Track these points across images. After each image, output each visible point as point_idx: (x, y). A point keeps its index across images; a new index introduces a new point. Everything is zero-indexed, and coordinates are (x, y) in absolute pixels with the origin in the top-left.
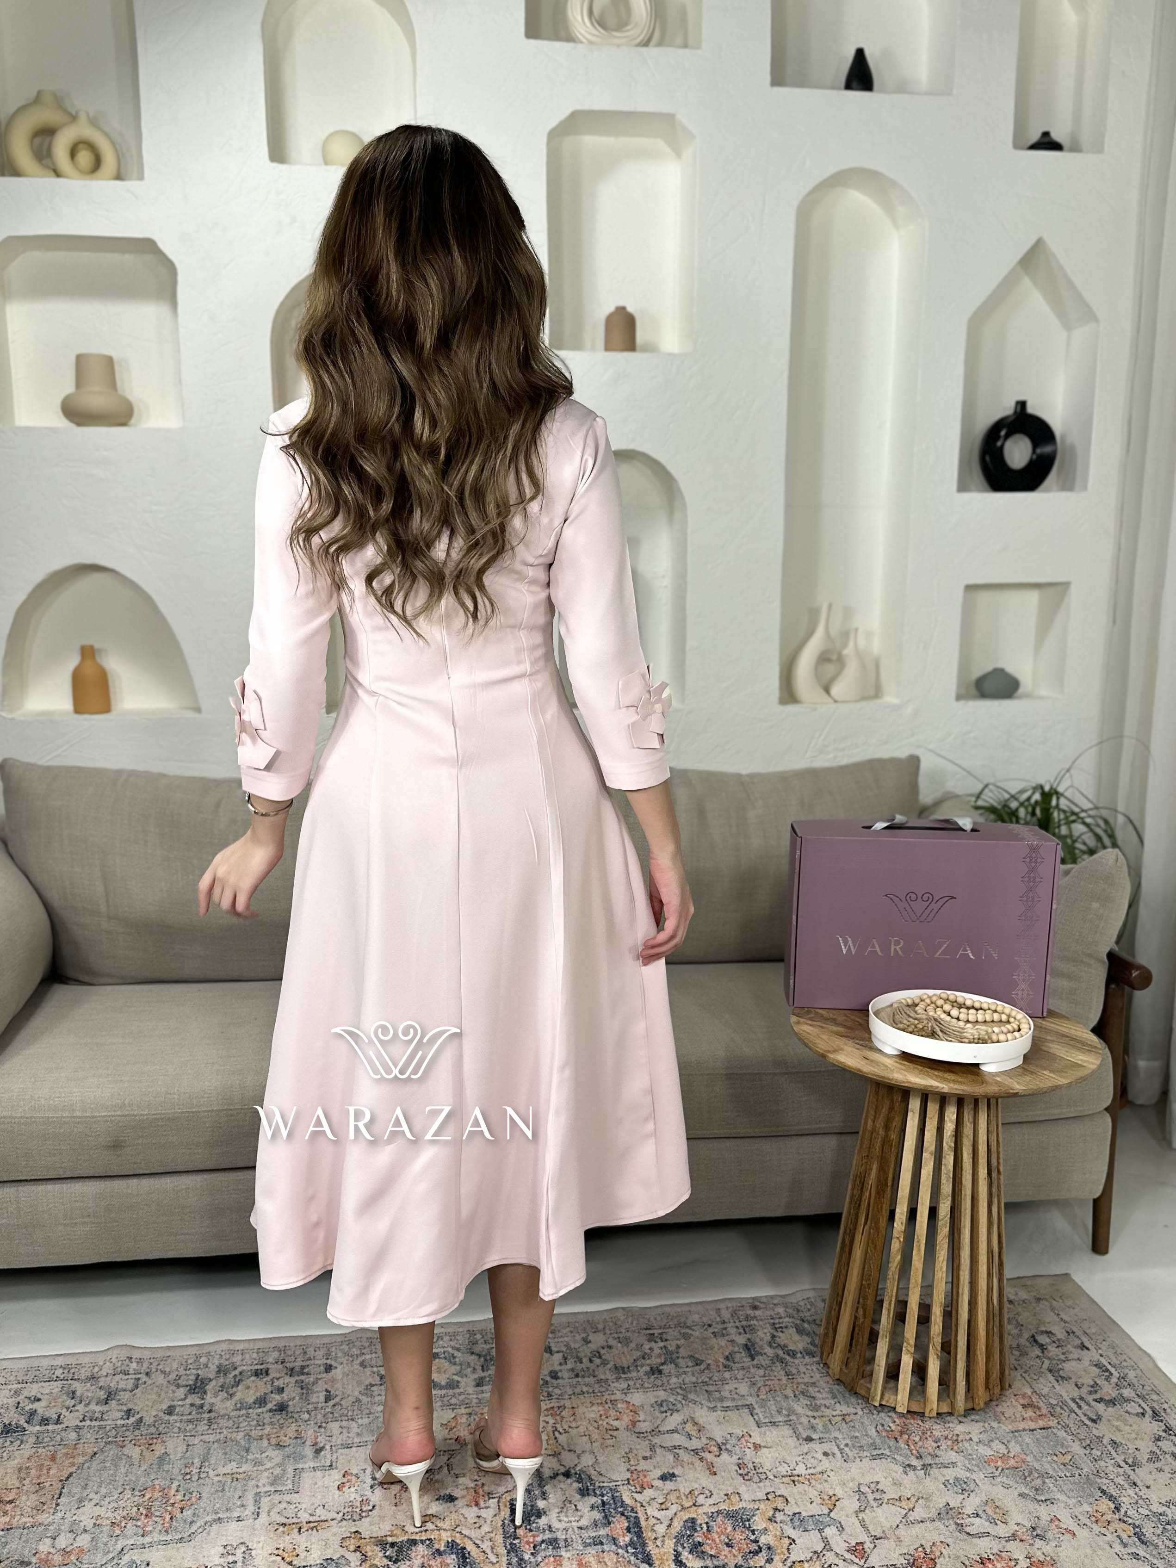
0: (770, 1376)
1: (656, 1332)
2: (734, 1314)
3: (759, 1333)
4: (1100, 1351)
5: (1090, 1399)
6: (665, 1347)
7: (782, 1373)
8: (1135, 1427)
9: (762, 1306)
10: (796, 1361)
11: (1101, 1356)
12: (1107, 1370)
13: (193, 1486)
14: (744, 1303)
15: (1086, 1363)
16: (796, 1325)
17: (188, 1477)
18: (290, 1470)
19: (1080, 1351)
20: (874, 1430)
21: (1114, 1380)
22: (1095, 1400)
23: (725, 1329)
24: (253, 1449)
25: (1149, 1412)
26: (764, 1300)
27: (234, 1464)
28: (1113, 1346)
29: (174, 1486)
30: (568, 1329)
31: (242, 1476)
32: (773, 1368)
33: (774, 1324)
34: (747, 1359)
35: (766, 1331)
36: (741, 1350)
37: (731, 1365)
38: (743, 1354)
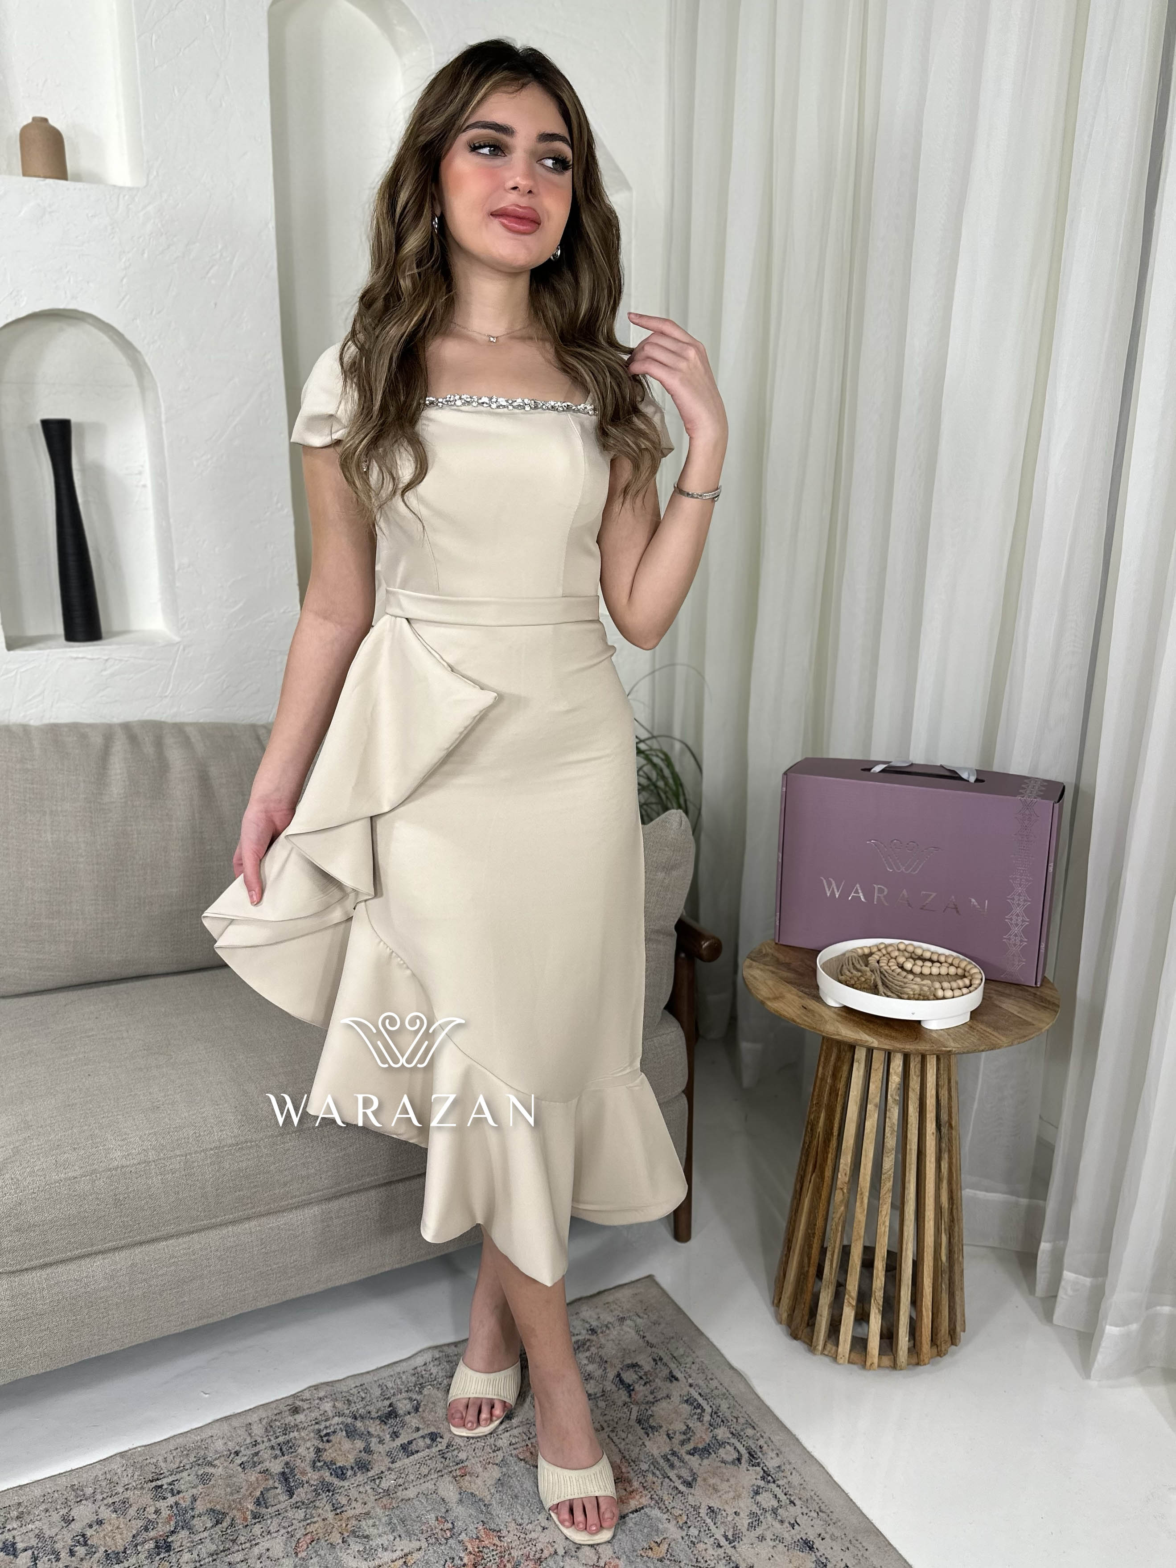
0: (312, 1516)
1: (164, 1482)
2: (269, 1428)
3: (300, 1450)
4: (690, 1381)
5: (682, 1452)
6: (177, 1504)
7: (329, 1507)
8: (733, 1481)
9: (306, 1406)
10: (346, 1484)
11: (691, 1385)
12: (699, 1406)
14: (282, 1407)
15: (676, 1399)
16: (347, 1425)
19: (668, 1384)
21: (707, 1418)
22: (689, 1453)
23: (257, 1454)
25: (745, 1456)
26: (307, 1395)
28: (702, 1370)
30: (43, 1507)
32: (317, 1504)
33: (319, 1431)
34: (283, 1497)
35: (309, 1444)
36: (276, 1485)
37: (263, 1511)
38: (279, 1491)
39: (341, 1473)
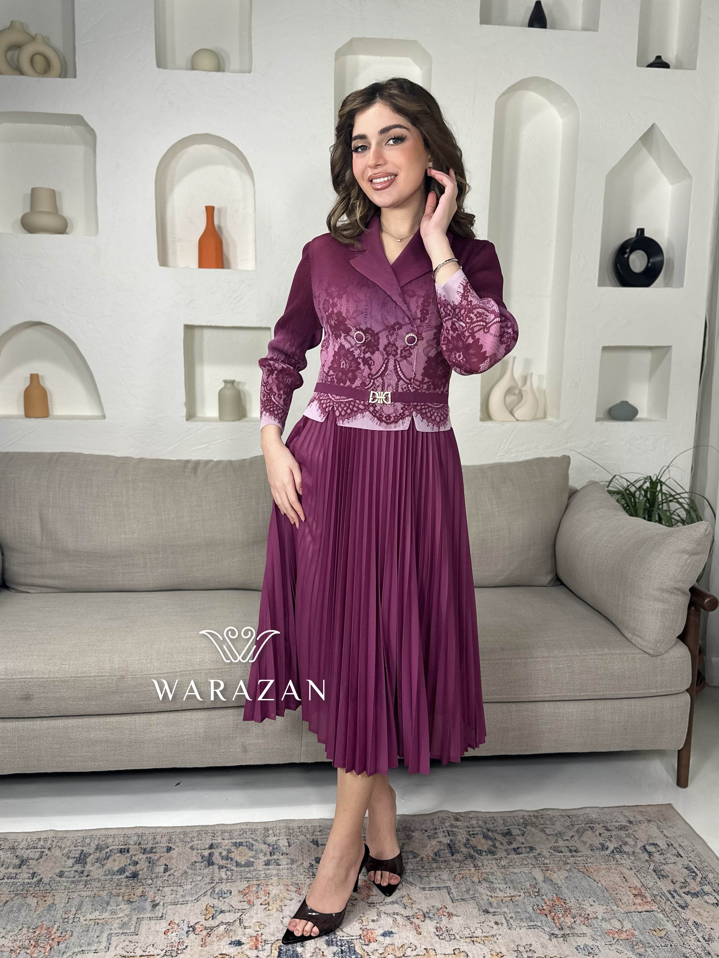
0: (463, 867)
2: (443, 823)
3: (458, 837)
4: (689, 858)
5: (680, 892)
7: (472, 865)
9: (462, 819)
10: (482, 857)
11: (691, 862)
12: (694, 872)
13: (69, 927)
14: (450, 816)
15: (680, 866)
16: (484, 833)
17: (66, 920)
18: (134, 918)
19: (676, 858)
20: (531, 908)
21: (699, 879)
22: (685, 893)
23: (436, 833)
24: (111, 903)
26: (464, 815)
27: (97, 913)
28: (699, 856)
29: (56, 926)
31: (101, 921)
32: (466, 862)
33: (469, 831)
34: (449, 855)
35: (463, 836)
36: (445, 848)
37: (438, 858)
38: (446, 851)
39: (480, 853)
